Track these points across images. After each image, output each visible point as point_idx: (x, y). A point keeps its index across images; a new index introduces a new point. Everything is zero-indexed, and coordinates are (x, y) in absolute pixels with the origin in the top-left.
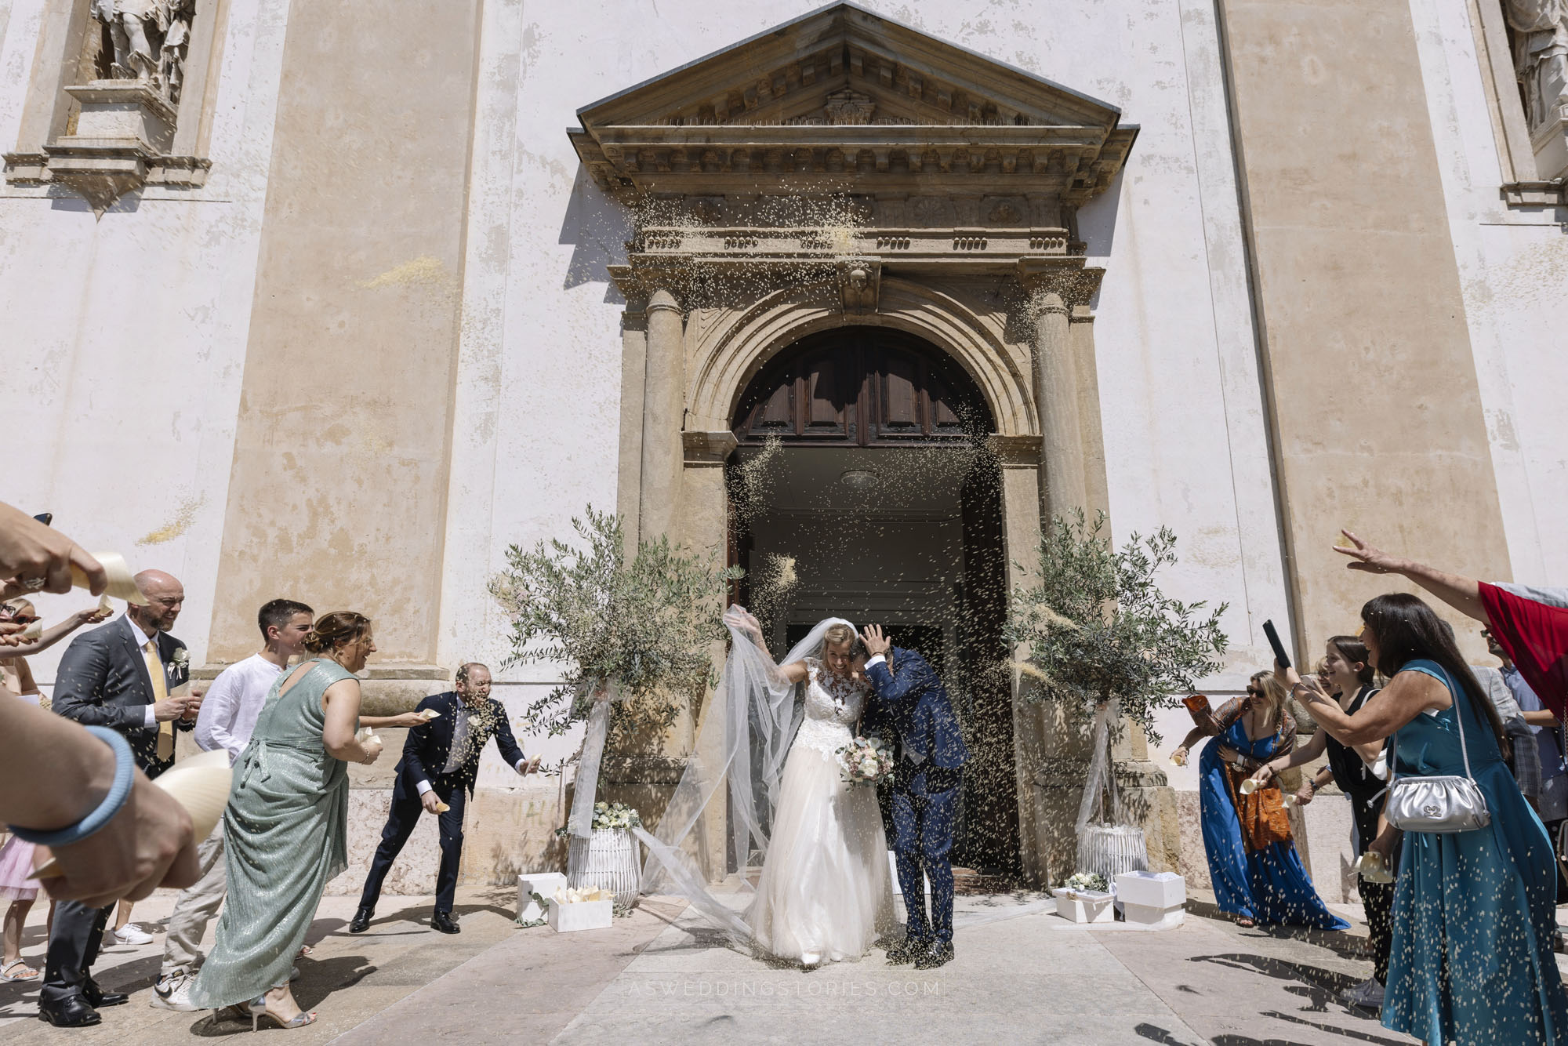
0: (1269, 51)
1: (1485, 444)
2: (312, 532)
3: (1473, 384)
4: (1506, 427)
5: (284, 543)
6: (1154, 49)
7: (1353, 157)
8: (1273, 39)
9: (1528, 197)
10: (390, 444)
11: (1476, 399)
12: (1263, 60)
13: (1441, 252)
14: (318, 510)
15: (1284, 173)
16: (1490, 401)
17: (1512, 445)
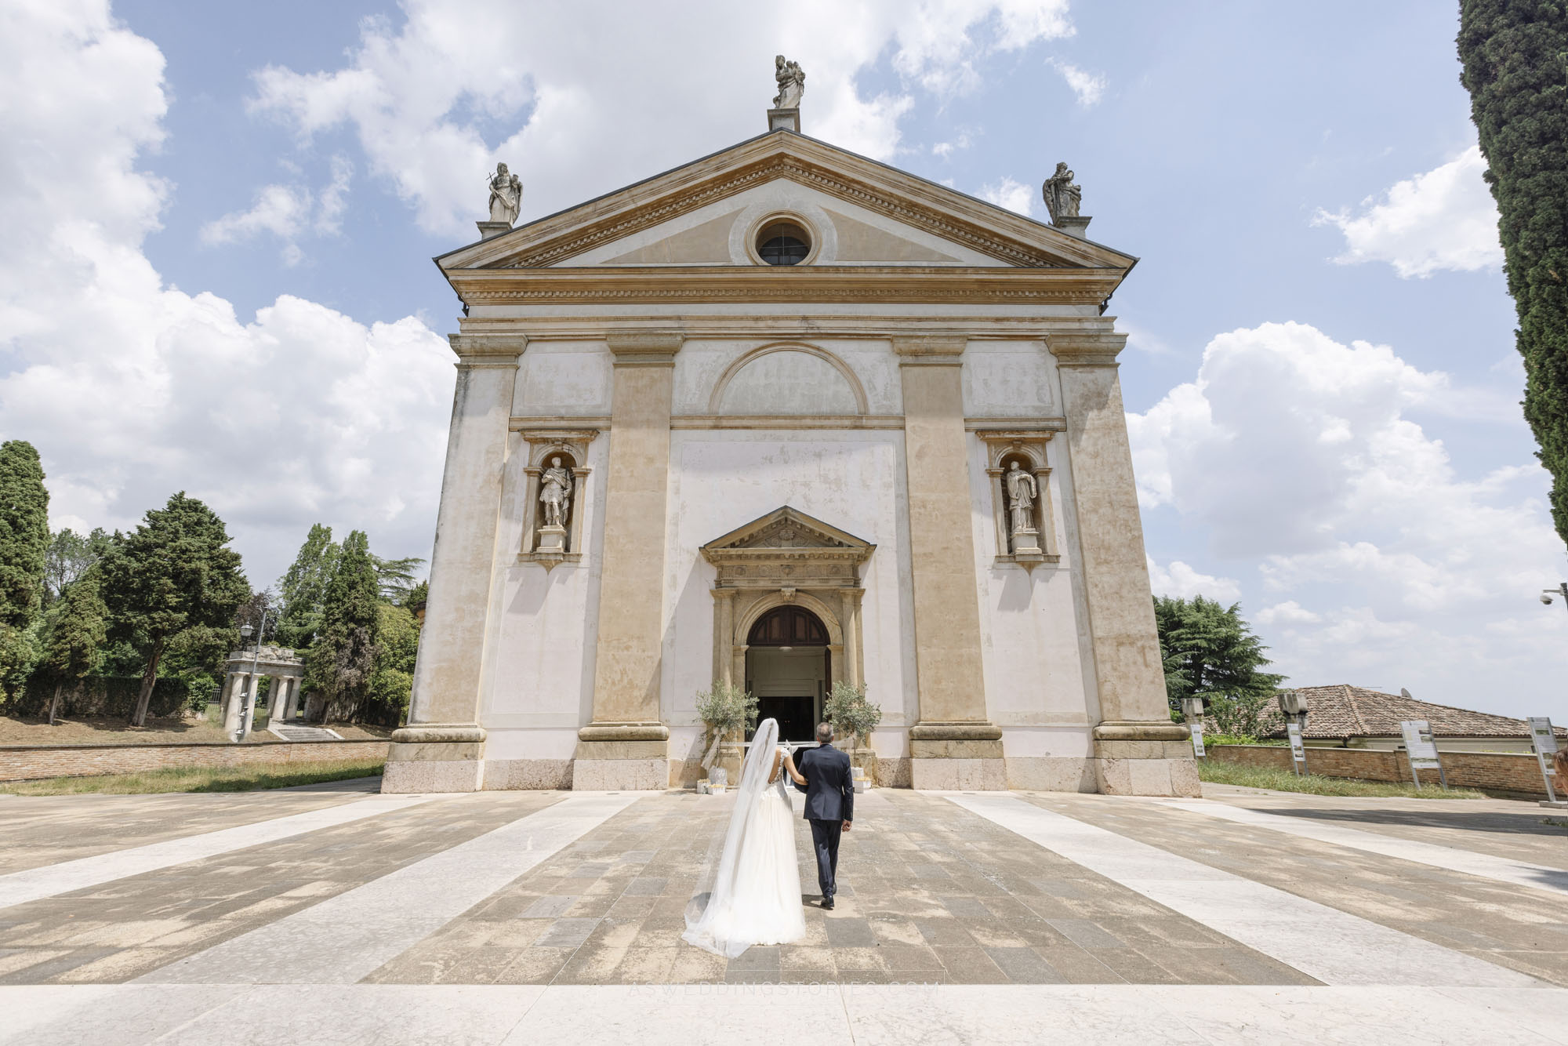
0: (922, 511)
1: (980, 647)
2: (621, 680)
3: (978, 627)
4: (989, 639)
5: (613, 683)
6: (886, 507)
7: (947, 548)
8: (924, 507)
9: (1003, 559)
10: (644, 651)
11: (978, 632)
12: (920, 514)
13: (971, 582)
14: (623, 672)
15: (925, 554)
16: (984, 631)
17: (991, 645)
